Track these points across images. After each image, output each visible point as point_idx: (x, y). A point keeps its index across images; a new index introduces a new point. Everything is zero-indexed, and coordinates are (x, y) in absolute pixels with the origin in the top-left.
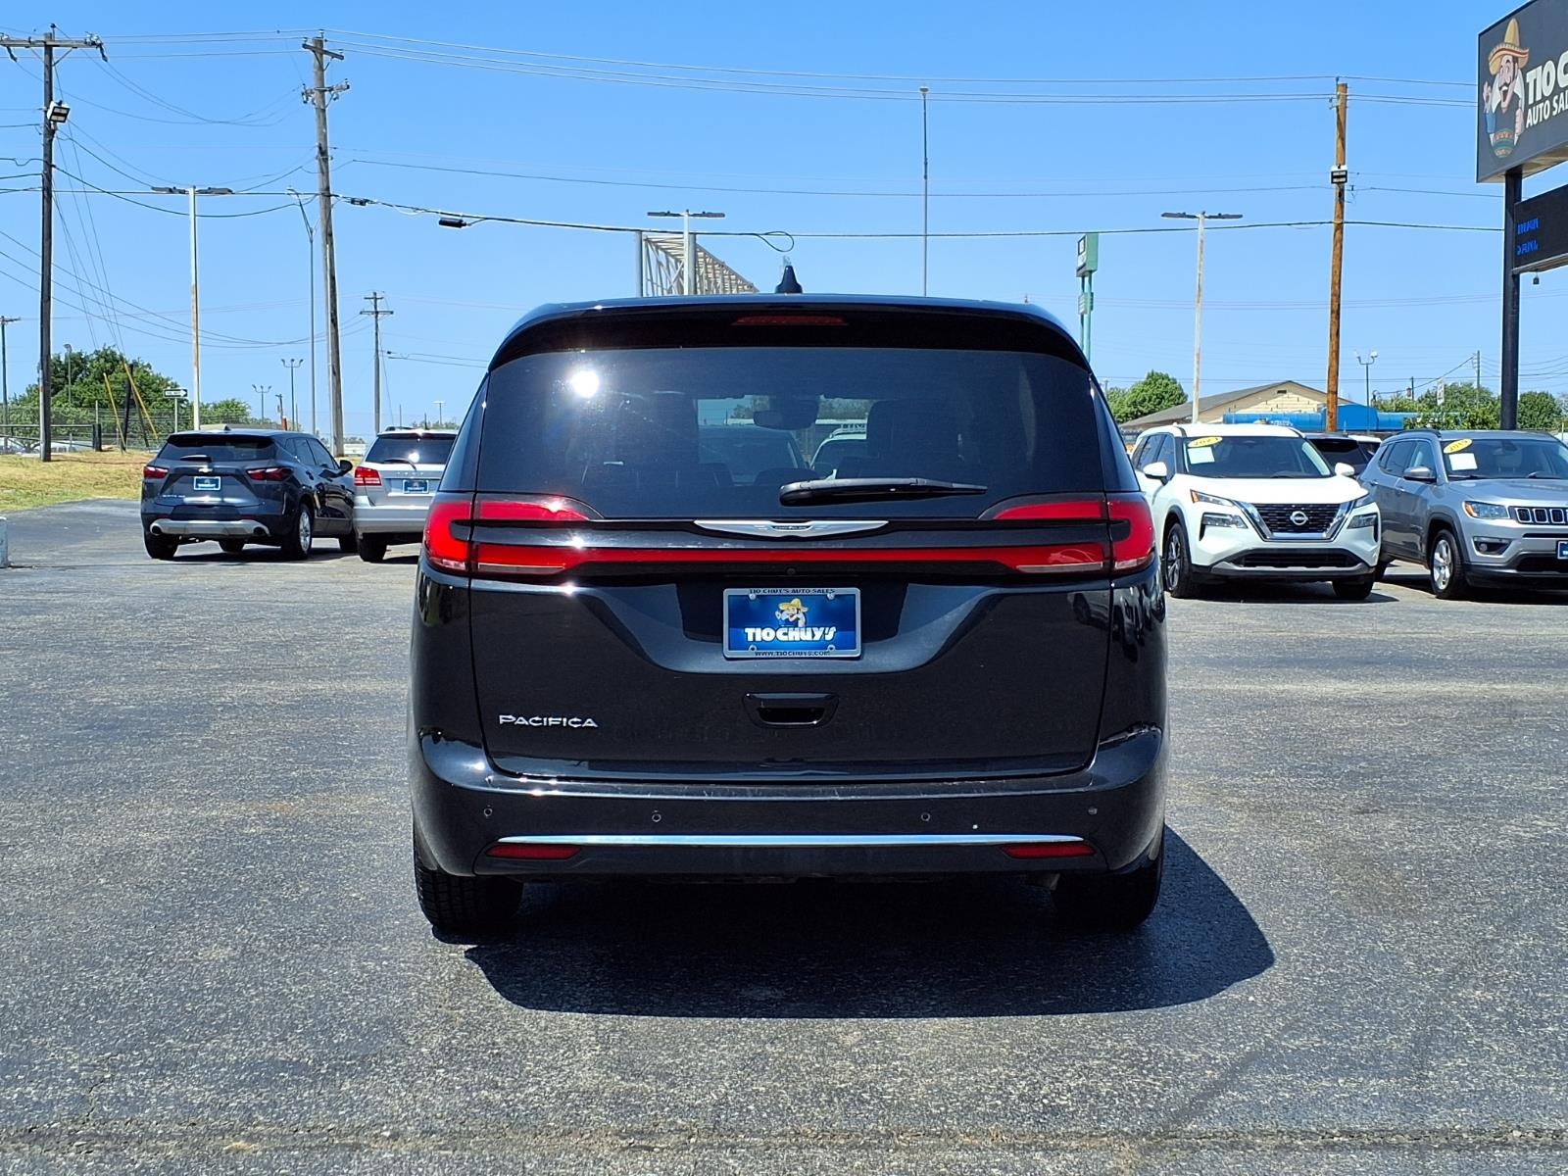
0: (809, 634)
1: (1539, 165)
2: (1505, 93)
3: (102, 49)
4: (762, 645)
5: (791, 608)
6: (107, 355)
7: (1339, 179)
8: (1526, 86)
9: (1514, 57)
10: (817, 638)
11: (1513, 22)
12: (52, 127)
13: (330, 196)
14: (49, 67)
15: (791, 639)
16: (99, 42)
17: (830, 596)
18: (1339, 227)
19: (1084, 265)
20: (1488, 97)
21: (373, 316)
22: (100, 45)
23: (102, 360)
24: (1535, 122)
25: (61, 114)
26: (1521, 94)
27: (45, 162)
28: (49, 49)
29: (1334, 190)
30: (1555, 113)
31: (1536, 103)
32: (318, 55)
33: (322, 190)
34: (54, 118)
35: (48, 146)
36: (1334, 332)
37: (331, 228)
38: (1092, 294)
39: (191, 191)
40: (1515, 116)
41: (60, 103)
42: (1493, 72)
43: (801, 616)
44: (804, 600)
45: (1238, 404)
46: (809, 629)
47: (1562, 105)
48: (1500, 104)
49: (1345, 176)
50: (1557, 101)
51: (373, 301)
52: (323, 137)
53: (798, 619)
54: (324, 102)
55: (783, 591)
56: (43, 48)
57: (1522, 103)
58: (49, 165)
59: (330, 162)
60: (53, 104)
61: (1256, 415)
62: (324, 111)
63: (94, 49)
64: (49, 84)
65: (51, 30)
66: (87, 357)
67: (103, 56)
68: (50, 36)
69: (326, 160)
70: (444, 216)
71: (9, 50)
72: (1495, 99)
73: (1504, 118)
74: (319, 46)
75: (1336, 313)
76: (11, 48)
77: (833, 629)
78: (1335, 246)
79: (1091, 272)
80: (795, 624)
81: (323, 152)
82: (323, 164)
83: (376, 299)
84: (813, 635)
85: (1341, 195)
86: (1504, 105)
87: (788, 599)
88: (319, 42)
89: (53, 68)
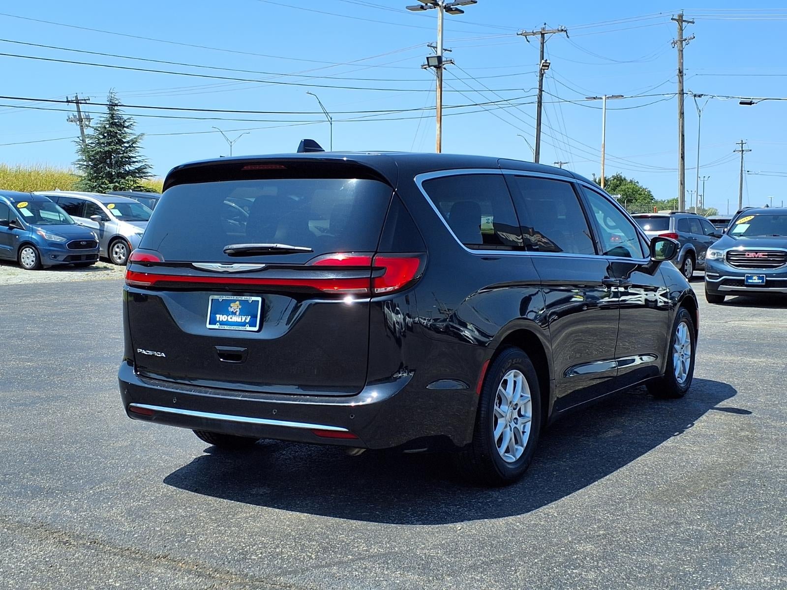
0: (240, 318)
3: (566, 32)
4: (222, 323)
5: (235, 306)
6: (618, 177)
10: (243, 321)
12: (543, 72)
13: (683, 94)
14: (543, 44)
15: (233, 321)
16: (565, 29)
17: (250, 301)
21: (741, 153)
22: (566, 31)
23: (615, 180)
25: (546, 66)
27: (539, 89)
28: (543, 35)
32: (680, 23)
33: (679, 91)
34: (543, 68)
35: (541, 81)
37: (683, 109)
39: (604, 98)
41: (546, 61)
44: (241, 302)
46: (240, 316)
51: (741, 145)
52: (681, 64)
53: (237, 311)
54: (682, 46)
55: (234, 297)
56: (540, 35)
58: (541, 90)
59: (684, 76)
60: (543, 61)
62: (682, 51)
63: (563, 32)
64: (542, 52)
65: (544, 26)
66: (608, 179)
67: (567, 35)
68: (544, 29)
69: (682, 76)
70: (742, 99)
71: (526, 38)
74: (681, 18)
76: (527, 36)
81: (681, 72)
82: (680, 78)
83: (742, 144)
84: (242, 320)
88: (681, 16)
89: (545, 44)
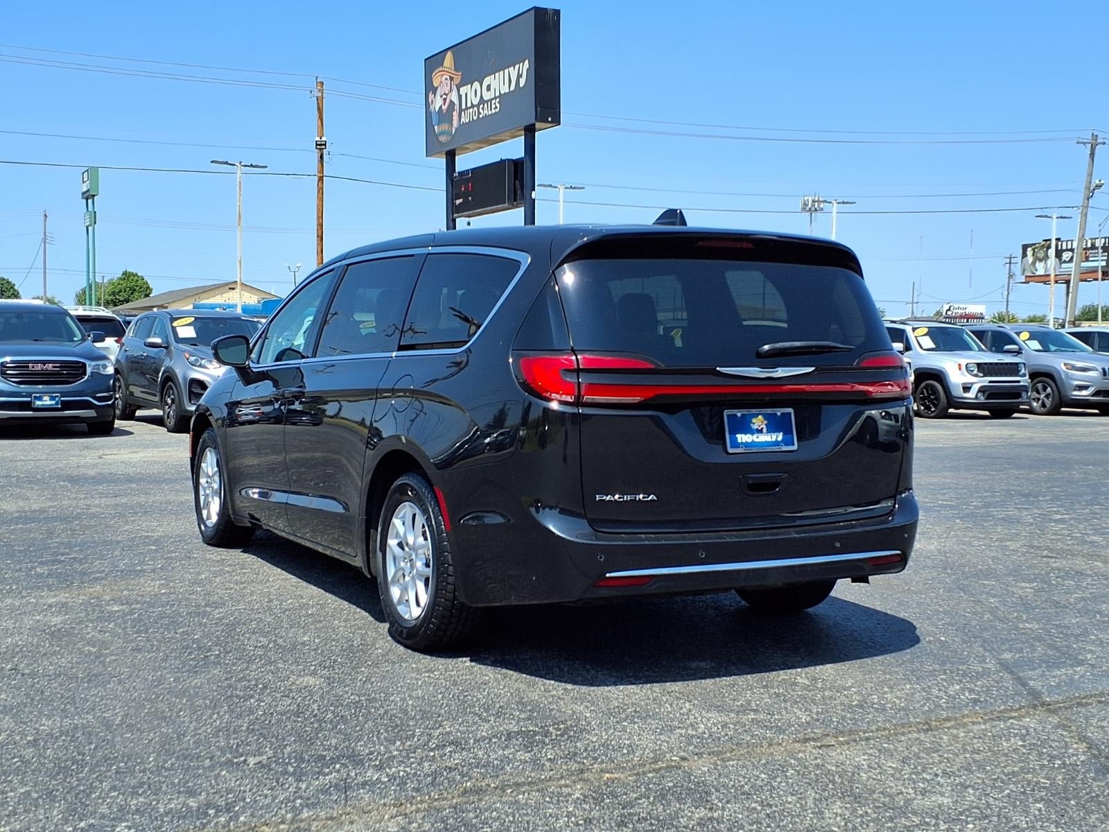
1: (468, 149)
2: (445, 100)
4: (746, 445)
5: (758, 422)
7: (321, 146)
8: (460, 97)
9: (450, 77)
11: (449, 54)
17: (779, 414)
18: (321, 179)
19: (88, 191)
20: (432, 102)
24: (467, 121)
26: (456, 102)
29: (316, 154)
30: (481, 116)
31: (467, 108)
36: (320, 250)
38: (95, 213)
40: (452, 116)
42: (435, 85)
43: (764, 426)
44: (766, 417)
45: (201, 296)
47: (486, 112)
48: (441, 107)
49: (325, 145)
50: (483, 109)
53: (762, 428)
55: (754, 411)
57: (457, 107)
61: (217, 304)
72: (438, 103)
73: (445, 116)
75: (320, 237)
77: (781, 433)
78: (319, 192)
79: (94, 196)
80: (760, 431)
85: (322, 157)
86: (444, 108)
87: (756, 416)
